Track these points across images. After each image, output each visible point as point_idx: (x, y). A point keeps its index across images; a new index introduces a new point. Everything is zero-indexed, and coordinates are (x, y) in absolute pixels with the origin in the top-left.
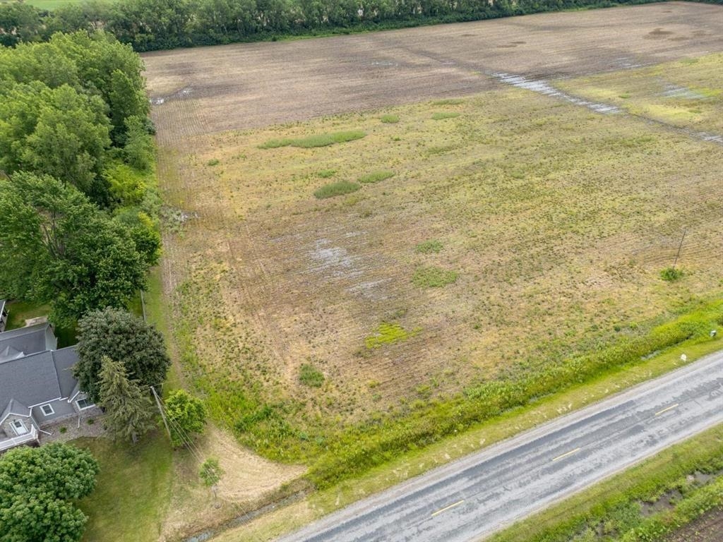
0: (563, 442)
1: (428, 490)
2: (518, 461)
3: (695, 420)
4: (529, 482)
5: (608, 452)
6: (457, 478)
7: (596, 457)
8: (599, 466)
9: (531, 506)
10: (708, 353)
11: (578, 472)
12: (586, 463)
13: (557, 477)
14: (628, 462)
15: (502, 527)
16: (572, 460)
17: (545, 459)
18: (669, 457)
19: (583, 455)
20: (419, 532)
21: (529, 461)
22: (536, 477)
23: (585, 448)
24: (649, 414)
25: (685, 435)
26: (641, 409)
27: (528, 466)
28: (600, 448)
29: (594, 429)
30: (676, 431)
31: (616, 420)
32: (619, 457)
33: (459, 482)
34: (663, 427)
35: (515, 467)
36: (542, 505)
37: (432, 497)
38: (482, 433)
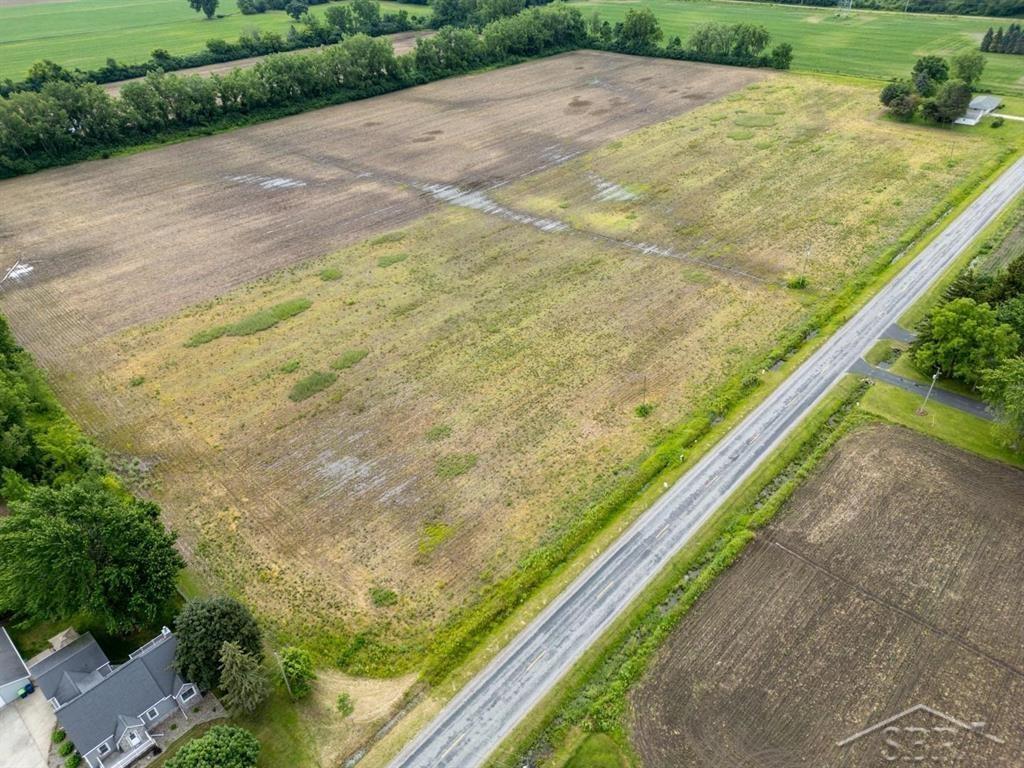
0: (601, 582)
1: (518, 653)
2: (576, 606)
3: (682, 533)
4: (585, 620)
5: (632, 577)
6: (536, 635)
7: (625, 583)
8: (628, 590)
9: (592, 636)
10: (681, 476)
11: (616, 599)
12: (619, 591)
13: (604, 607)
14: (646, 580)
15: (577, 658)
16: (610, 592)
17: (592, 598)
18: (671, 567)
19: (616, 586)
20: (522, 684)
21: (581, 605)
22: (590, 614)
23: (616, 580)
24: (651, 539)
25: (677, 547)
26: (646, 537)
27: (583, 607)
28: (625, 576)
29: (619, 563)
30: (672, 546)
31: (632, 551)
32: (639, 578)
33: (539, 637)
34: (662, 546)
35: (573, 613)
36: (599, 632)
37: (523, 657)
38: (541, 595)
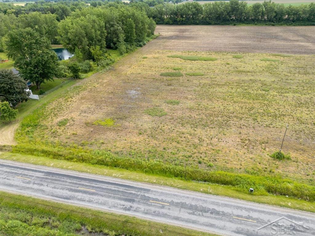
0: (93, 185)
2: (67, 180)
3: (165, 215)
4: (58, 188)
6: (42, 172)
7: (96, 197)
8: (90, 201)
11: (79, 197)
12: (87, 197)
13: (70, 193)
14: (104, 208)
15: (26, 195)
16: (85, 192)
17: (77, 186)
18: (124, 220)
19: (93, 194)
20: (5, 178)
21: (70, 183)
22: (63, 189)
23: (97, 192)
25: (148, 217)
29: (113, 189)
30: (146, 213)
31: (129, 192)
32: (104, 204)
35: (63, 181)
36: (48, 198)
